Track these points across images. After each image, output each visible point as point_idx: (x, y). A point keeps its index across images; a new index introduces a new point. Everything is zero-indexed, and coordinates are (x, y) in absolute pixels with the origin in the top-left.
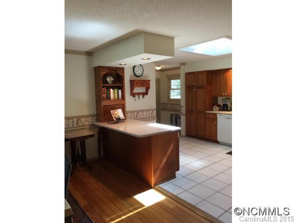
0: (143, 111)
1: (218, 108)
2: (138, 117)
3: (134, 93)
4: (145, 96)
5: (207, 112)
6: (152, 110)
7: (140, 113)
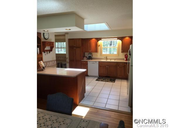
0: (49, 62)
1: (86, 58)
2: (47, 66)
3: (45, 50)
4: (51, 52)
5: (82, 60)
6: (54, 61)
7: (48, 63)
